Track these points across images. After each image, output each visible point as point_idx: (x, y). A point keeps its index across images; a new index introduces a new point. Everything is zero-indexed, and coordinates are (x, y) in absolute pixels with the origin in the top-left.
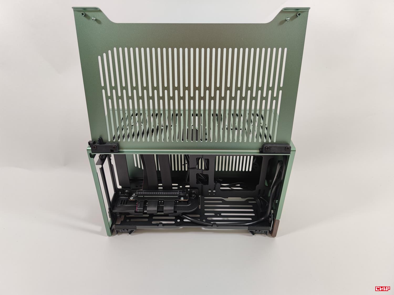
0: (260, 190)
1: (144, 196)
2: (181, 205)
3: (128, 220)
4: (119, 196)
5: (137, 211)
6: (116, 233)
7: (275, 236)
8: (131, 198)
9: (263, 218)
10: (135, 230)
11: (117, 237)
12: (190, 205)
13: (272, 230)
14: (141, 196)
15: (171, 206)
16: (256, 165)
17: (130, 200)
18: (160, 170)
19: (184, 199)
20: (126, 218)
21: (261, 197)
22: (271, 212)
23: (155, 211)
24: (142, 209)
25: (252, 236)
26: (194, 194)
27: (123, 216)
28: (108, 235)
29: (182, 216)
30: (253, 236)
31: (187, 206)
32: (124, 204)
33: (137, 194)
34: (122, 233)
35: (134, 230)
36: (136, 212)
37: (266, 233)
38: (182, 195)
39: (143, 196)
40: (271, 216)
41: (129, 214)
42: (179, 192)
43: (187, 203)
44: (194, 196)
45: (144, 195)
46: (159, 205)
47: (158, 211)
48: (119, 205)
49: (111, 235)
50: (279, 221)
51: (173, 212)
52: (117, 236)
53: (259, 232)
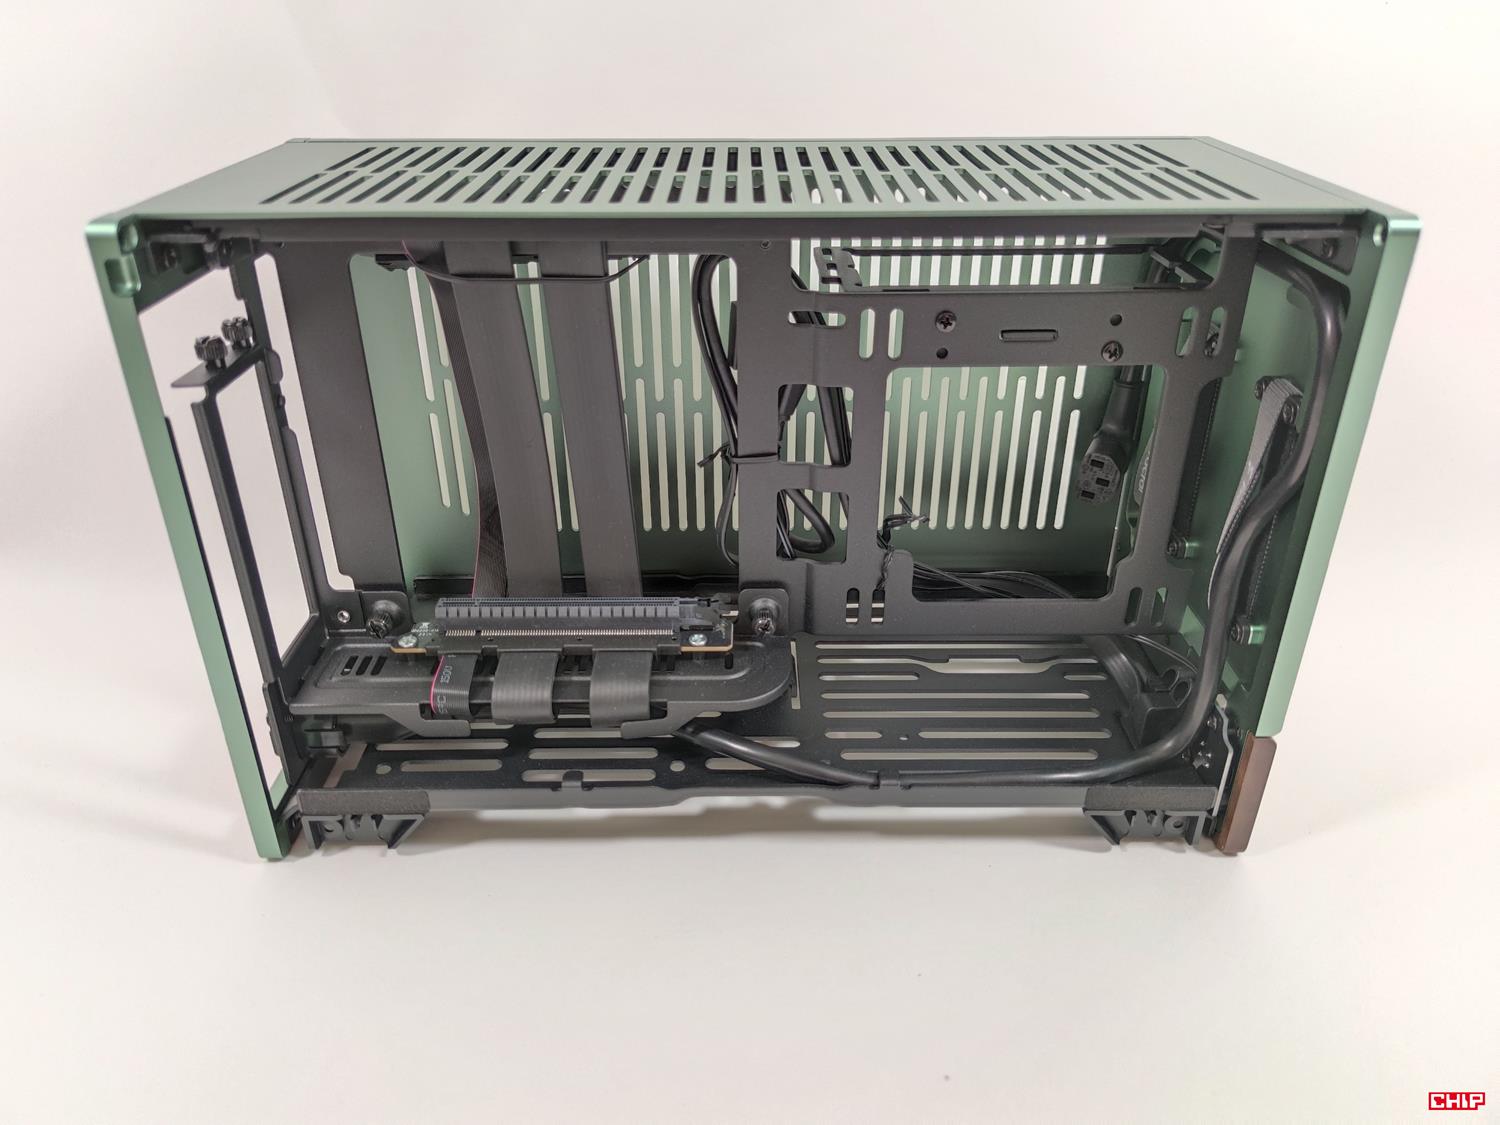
0: (1135, 595)
1: (478, 632)
2: (691, 675)
3: (383, 769)
4: (339, 638)
5: (436, 708)
6: (313, 844)
7: (1243, 846)
8: (407, 643)
9: (1169, 744)
10: (419, 818)
11: (316, 866)
12: (741, 674)
13: (1223, 810)
14: (466, 633)
15: (633, 676)
16: (1100, 464)
17: (397, 651)
18: (575, 526)
19: (707, 645)
20: (372, 756)
21: (1142, 639)
22: (1213, 700)
23: (541, 704)
24: (460, 697)
25: (1107, 850)
26: (763, 615)
27: (358, 750)
28: (261, 855)
29: (696, 740)
30: (1115, 849)
31: (728, 681)
32: (360, 672)
33: (440, 619)
34: (349, 841)
35: (413, 821)
36: (426, 711)
37: (1186, 834)
38: (697, 622)
39: (473, 633)
40: (1220, 724)
41: (389, 730)
42: (681, 603)
43: (728, 662)
44: (766, 627)
45: (479, 624)
46: (560, 679)
47: (557, 708)
48: (334, 679)
49: (281, 856)
50: (1272, 746)
51: (645, 709)
52: (317, 857)
53: (1150, 822)
